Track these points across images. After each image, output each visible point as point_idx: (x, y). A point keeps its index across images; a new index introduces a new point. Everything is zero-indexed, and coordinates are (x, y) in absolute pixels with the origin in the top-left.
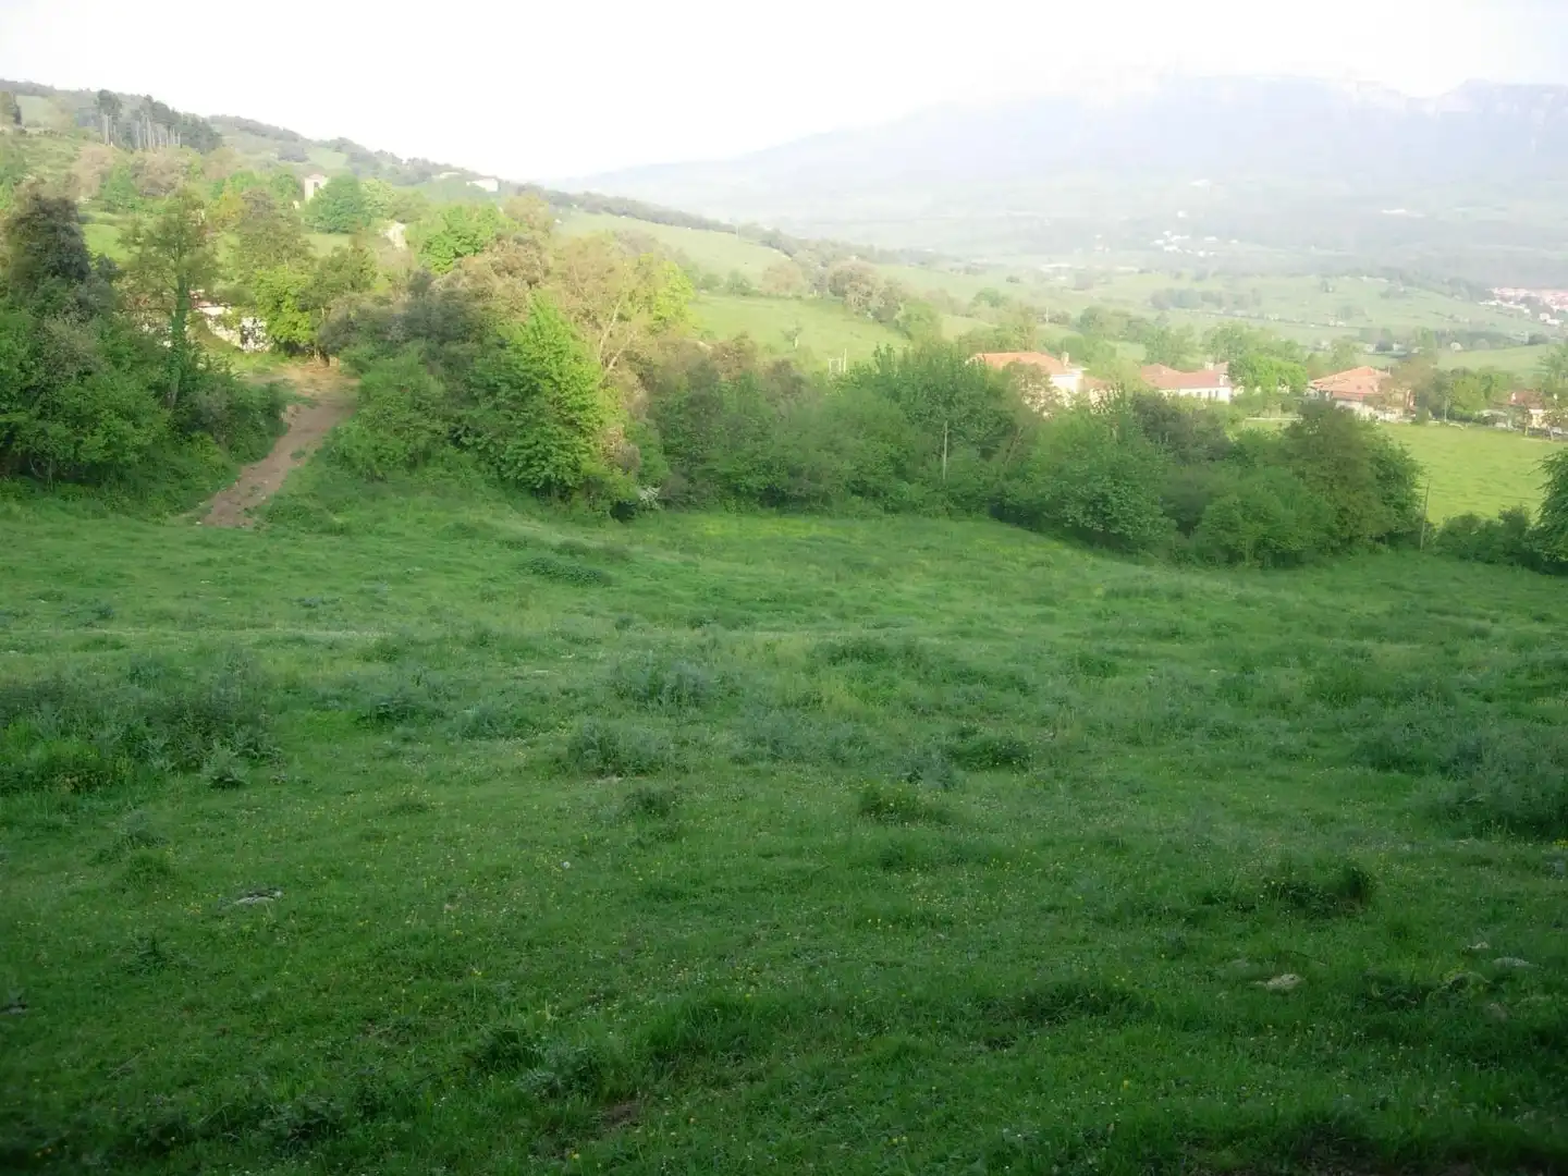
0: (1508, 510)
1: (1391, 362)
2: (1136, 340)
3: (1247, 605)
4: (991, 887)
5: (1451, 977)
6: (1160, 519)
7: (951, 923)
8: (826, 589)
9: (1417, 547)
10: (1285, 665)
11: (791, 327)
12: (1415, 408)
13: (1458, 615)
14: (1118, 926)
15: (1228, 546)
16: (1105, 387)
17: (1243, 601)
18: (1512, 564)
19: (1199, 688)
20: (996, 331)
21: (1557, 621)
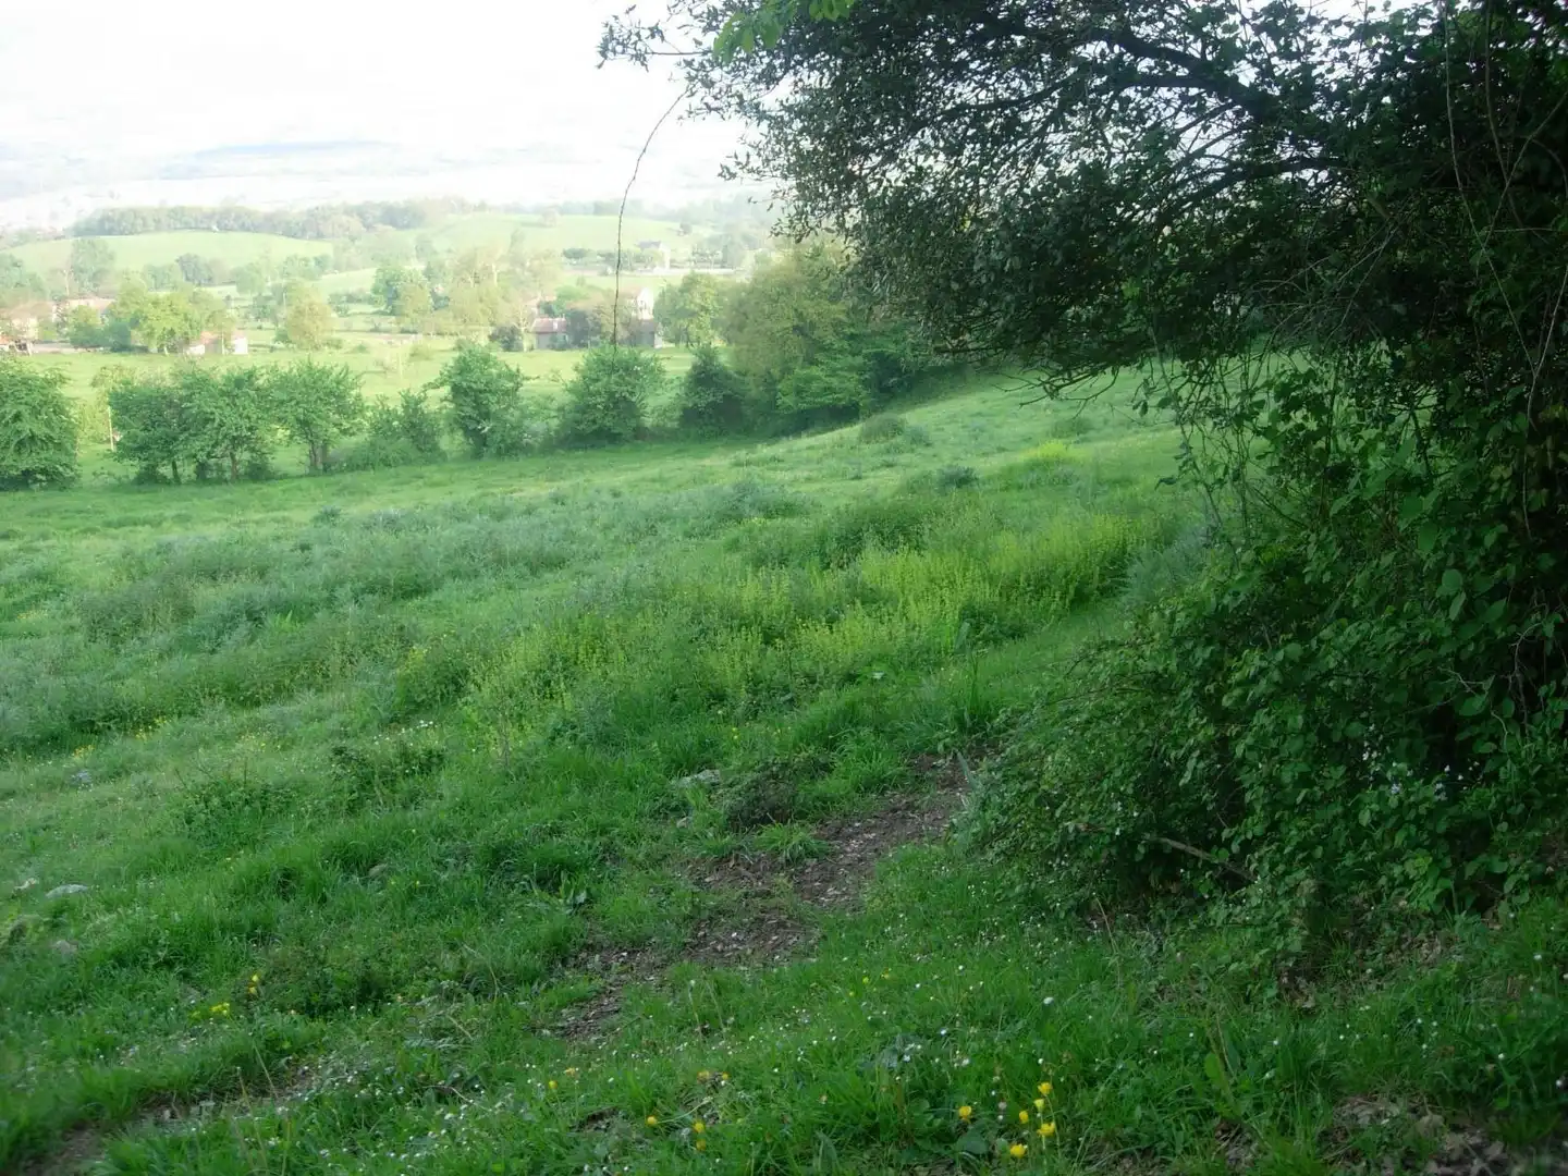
5: (7, 928)
21: (23, 535)
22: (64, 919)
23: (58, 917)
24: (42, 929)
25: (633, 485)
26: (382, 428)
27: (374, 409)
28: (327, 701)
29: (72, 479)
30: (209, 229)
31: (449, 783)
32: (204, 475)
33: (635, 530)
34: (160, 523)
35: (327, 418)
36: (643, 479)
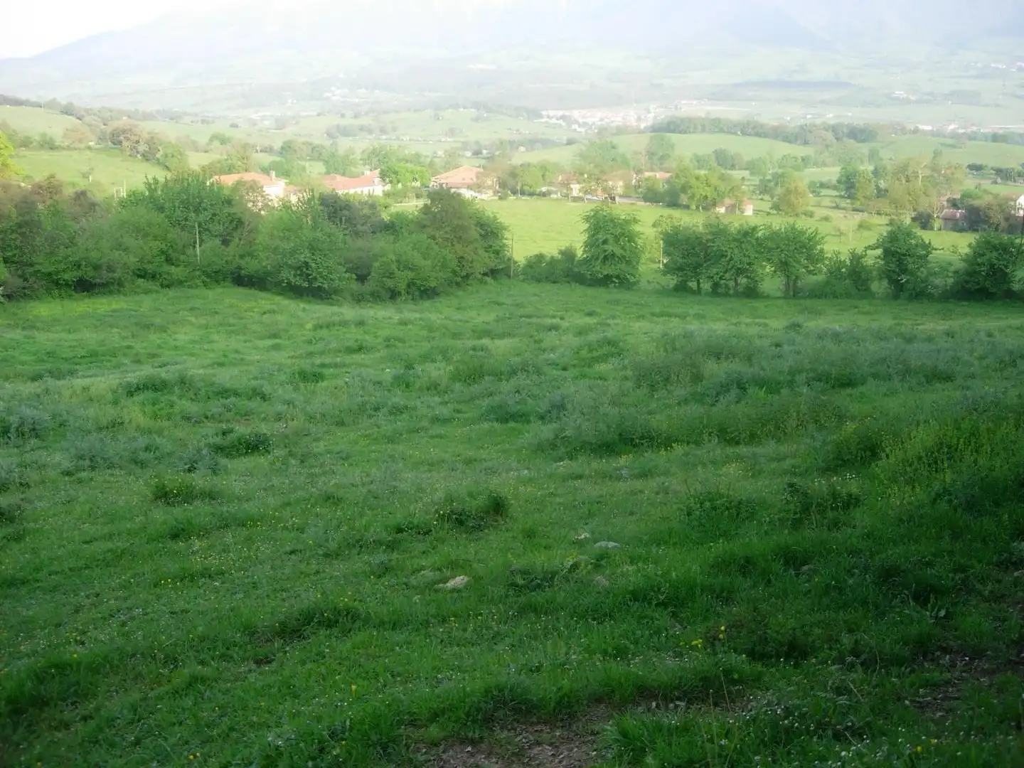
0: (563, 248)
1: (483, 162)
2: (319, 159)
3: (406, 324)
4: (249, 540)
5: (569, 562)
6: (344, 275)
7: (223, 573)
8: (125, 344)
9: (509, 277)
10: (434, 361)
11: (85, 169)
12: (500, 190)
13: (538, 317)
14: (340, 558)
15: (389, 288)
16: (300, 191)
17: (403, 323)
18: (569, 282)
19: (379, 383)
20: (227, 160)
21: (600, 314)
22: (603, 562)
23: (600, 561)
24: (590, 567)
25: (1002, 330)
26: (836, 271)
27: (830, 259)
28: (783, 449)
29: (635, 283)
30: (735, 134)
31: (862, 518)
32: (716, 290)
33: (1002, 361)
34: (685, 317)
35: (799, 262)
36: (1010, 327)
